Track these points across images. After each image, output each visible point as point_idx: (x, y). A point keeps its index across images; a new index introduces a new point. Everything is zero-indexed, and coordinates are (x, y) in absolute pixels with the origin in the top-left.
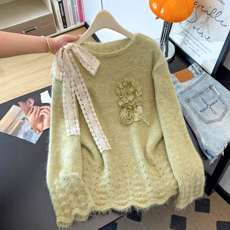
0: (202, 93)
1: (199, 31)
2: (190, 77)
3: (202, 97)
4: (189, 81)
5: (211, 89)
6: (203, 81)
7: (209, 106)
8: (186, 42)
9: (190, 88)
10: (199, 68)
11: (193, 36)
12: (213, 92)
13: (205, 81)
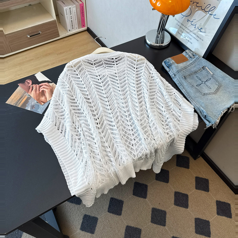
0: (196, 72)
1: (192, 23)
2: (185, 59)
3: (197, 75)
4: (184, 63)
5: (204, 69)
6: (196, 63)
7: (203, 82)
8: (180, 32)
9: (185, 68)
10: (192, 53)
11: (186, 28)
12: (206, 72)
13: (199, 63)
